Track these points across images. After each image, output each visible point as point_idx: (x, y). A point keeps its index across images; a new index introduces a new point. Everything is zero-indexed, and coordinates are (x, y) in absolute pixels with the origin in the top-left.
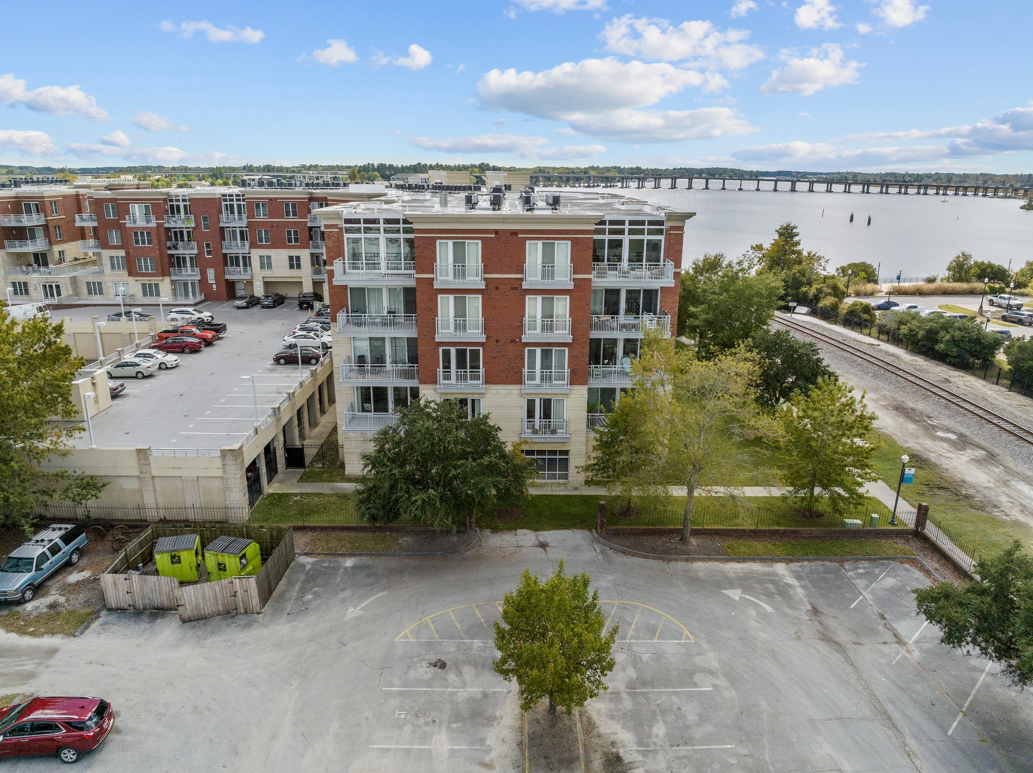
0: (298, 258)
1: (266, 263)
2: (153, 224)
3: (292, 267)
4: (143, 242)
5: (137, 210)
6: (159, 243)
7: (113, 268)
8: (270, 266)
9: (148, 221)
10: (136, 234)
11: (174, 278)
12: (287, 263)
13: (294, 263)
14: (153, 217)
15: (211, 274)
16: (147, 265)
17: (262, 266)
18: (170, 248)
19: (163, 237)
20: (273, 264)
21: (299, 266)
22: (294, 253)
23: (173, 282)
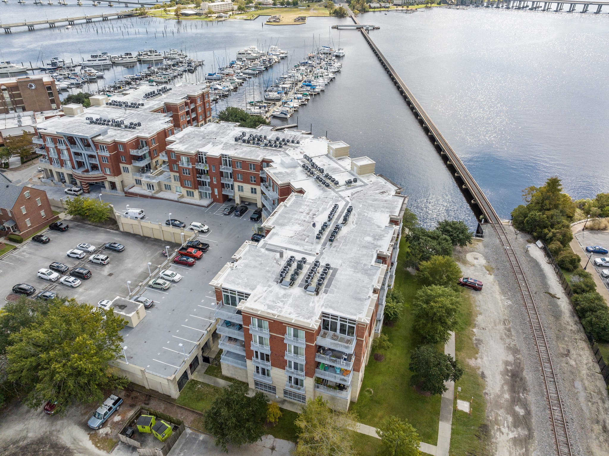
0: (255, 189)
1: (241, 189)
2: (190, 167)
3: (252, 192)
4: (187, 173)
5: (184, 159)
6: (193, 175)
7: (175, 180)
8: (242, 191)
9: (188, 165)
10: (183, 170)
11: (200, 190)
12: (250, 191)
13: (254, 191)
14: (191, 164)
15: (216, 190)
16: (188, 183)
17: (239, 190)
18: (198, 177)
19: (195, 172)
20: (244, 190)
21: (255, 193)
22: (254, 187)
23: (200, 192)
